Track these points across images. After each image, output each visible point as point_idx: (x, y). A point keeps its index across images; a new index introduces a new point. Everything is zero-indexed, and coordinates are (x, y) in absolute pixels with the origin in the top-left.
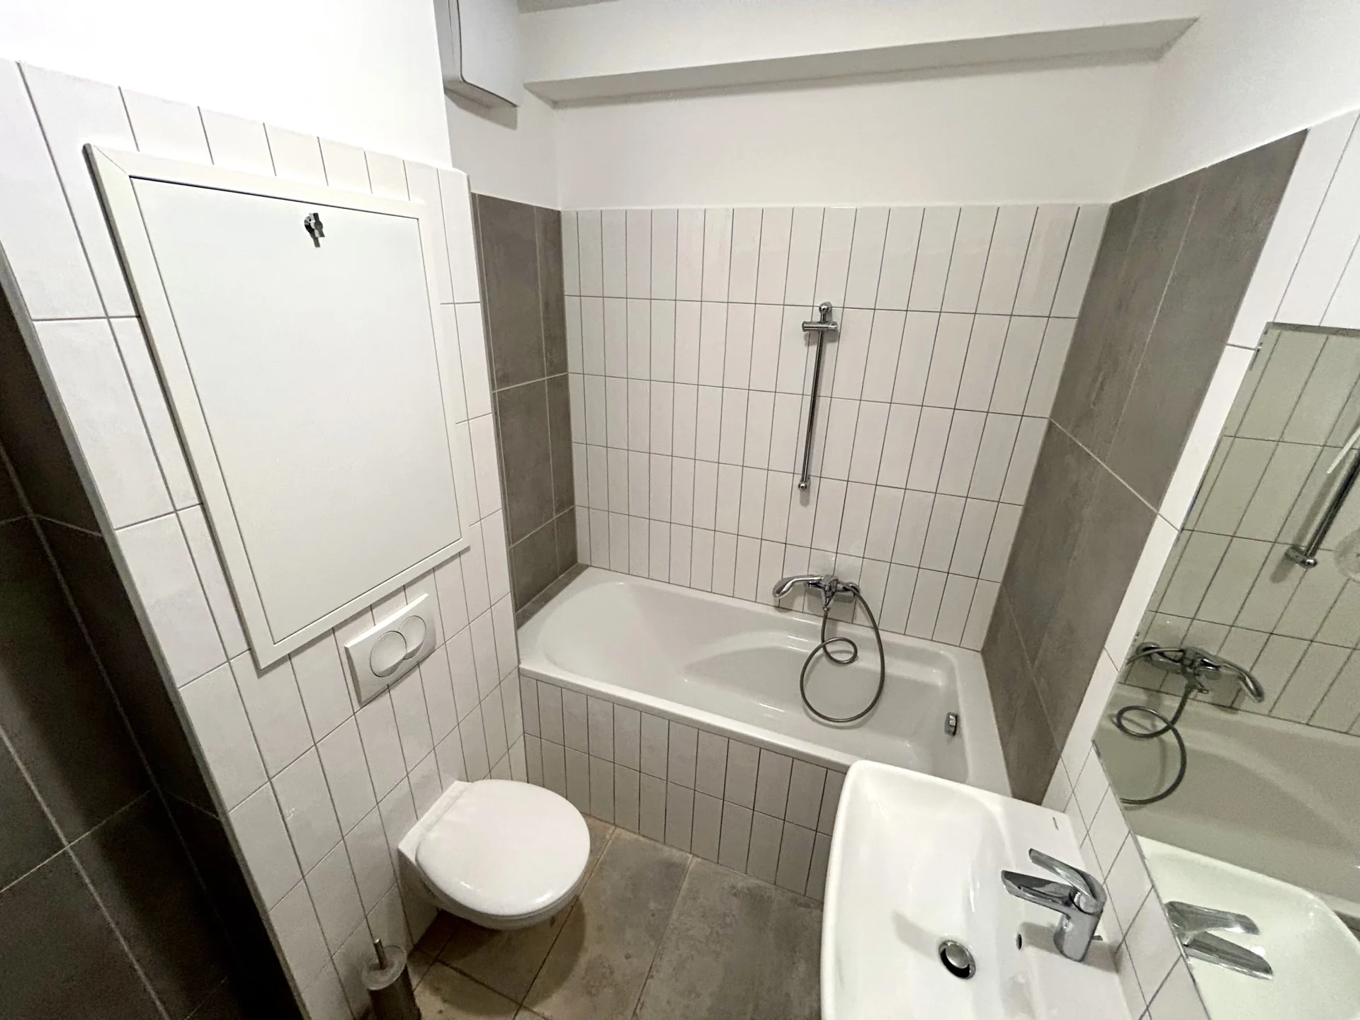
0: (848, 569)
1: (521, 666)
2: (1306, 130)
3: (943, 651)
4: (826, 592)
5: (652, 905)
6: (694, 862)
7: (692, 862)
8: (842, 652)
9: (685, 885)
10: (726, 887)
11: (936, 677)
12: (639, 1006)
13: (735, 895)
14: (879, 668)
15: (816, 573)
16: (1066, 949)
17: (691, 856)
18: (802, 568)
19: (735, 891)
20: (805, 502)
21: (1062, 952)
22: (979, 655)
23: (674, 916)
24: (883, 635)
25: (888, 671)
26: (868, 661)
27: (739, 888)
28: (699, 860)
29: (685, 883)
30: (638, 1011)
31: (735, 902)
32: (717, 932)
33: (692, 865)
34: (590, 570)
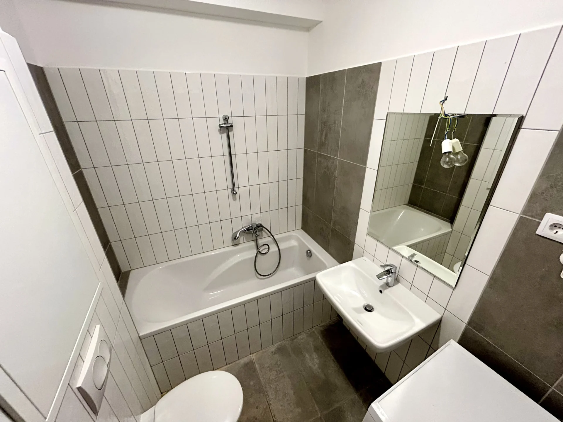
0: (256, 219)
1: (140, 335)
2: (381, 62)
3: (293, 233)
4: (253, 230)
5: (252, 383)
6: (254, 356)
7: (253, 357)
8: (264, 249)
9: (257, 366)
10: (270, 354)
11: (294, 243)
12: (274, 417)
13: (274, 354)
14: (277, 249)
15: (246, 225)
16: (390, 285)
17: (251, 355)
18: (240, 226)
19: (273, 353)
20: (235, 199)
21: (390, 287)
22: (301, 230)
23: (261, 379)
24: (275, 237)
25: (280, 248)
26: (274, 248)
27: (274, 351)
28: (255, 354)
29: (256, 366)
30: (274, 419)
31: (276, 356)
32: (278, 370)
33: (254, 357)
34: (132, 272)
